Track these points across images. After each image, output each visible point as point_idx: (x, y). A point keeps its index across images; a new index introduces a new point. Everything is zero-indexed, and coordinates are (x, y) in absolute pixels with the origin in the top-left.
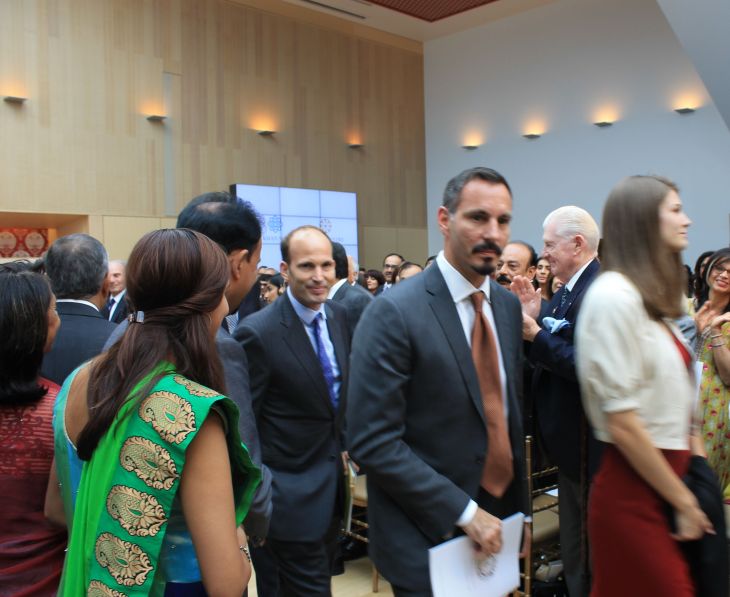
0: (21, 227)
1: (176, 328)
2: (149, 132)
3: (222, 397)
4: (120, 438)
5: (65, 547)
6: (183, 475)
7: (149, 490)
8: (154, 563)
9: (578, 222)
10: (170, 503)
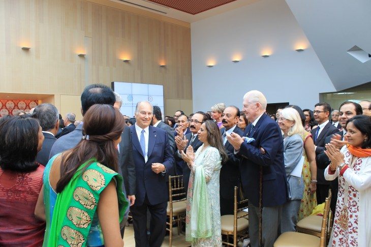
0: (28, 100)
1: (101, 145)
2: (79, 61)
3: (116, 174)
4: (74, 187)
5: (45, 229)
6: (98, 203)
7: (85, 209)
8: (85, 239)
9: (258, 97)
10: (93, 215)
